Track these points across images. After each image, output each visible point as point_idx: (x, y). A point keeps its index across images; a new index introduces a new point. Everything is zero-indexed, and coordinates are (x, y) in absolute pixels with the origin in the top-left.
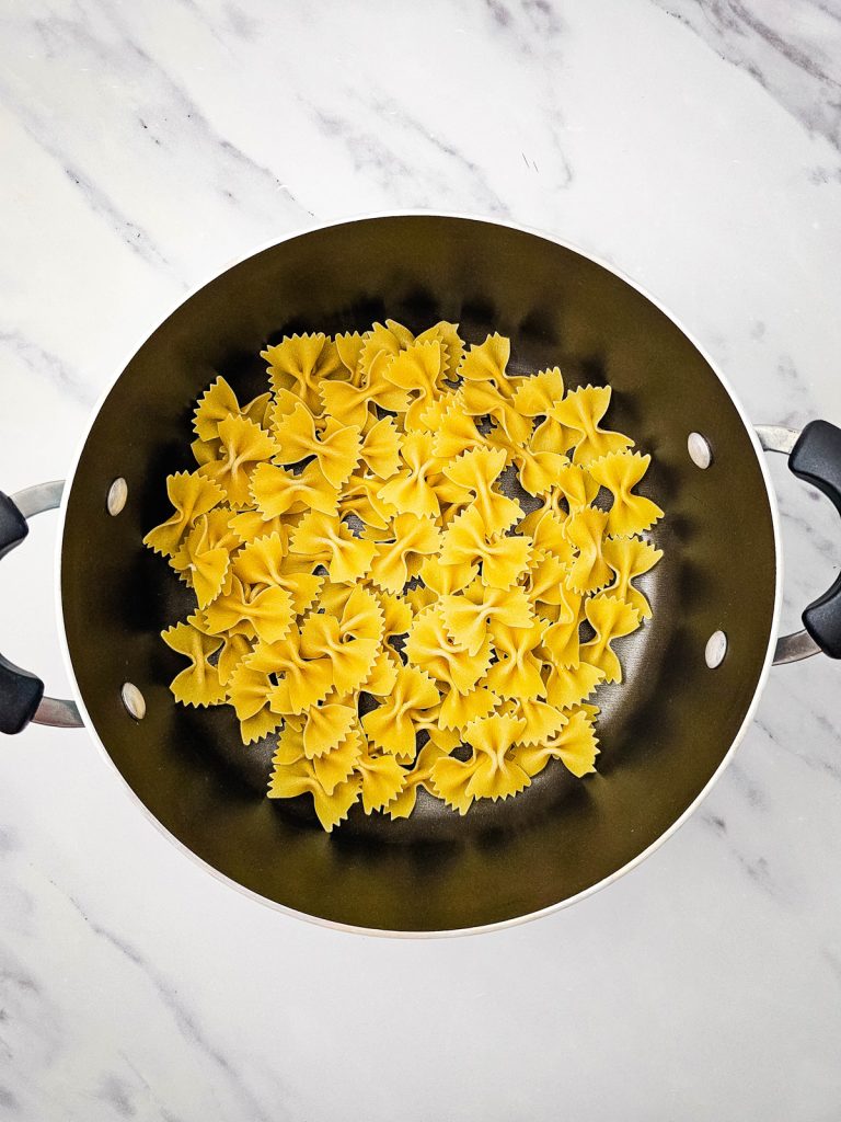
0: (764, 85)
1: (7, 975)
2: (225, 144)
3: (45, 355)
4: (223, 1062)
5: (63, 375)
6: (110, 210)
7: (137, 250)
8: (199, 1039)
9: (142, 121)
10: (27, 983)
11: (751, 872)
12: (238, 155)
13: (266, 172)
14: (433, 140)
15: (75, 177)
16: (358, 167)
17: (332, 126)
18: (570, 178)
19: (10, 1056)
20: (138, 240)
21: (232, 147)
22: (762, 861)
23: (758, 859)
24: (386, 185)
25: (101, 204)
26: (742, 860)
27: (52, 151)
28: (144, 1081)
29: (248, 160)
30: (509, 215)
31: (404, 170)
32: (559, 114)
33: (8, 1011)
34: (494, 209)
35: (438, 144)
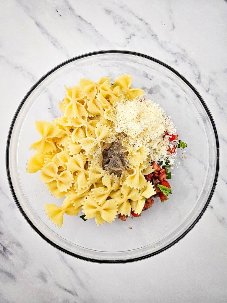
1: (13, 242)
2: (79, 17)
3: (28, 73)
4: (72, 269)
5: (33, 78)
6: (47, 34)
7: (54, 45)
8: (66, 262)
9: (56, 9)
10: (19, 245)
11: (220, 221)
12: (82, 19)
13: (90, 24)
14: (136, 16)
15: (38, 24)
16: (115, 23)
17: (109, 12)
18: (174, 28)
19: (14, 265)
20: (54, 42)
21: (81, 17)
22: (223, 218)
23: (222, 217)
24: (123, 28)
25: (45, 32)
26: (218, 218)
27: (33, 18)
28: (50, 273)
29: (85, 21)
30: (157, 37)
31: (128, 24)
32: (171, 10)
33: (14, 252)
34: (153, 35)
35: (138, 18)
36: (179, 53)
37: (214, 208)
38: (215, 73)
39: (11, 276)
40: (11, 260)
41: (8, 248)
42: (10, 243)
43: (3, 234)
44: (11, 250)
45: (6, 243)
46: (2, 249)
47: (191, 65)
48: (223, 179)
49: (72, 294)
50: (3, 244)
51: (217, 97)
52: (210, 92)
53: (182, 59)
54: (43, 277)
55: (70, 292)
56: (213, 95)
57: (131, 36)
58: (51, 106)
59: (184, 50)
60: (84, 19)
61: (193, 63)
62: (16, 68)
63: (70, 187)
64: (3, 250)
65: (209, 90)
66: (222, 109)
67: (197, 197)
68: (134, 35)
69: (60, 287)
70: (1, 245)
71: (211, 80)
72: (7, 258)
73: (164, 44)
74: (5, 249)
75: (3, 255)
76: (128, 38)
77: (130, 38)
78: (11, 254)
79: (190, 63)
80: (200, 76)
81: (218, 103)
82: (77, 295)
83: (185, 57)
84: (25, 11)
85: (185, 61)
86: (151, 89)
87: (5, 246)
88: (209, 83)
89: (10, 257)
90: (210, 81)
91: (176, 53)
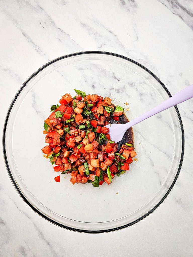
0: (182, 20)
2: (59, 29)
3: (15, 74)
4: (49, 244)
5: (19, 79)
6: (32, 42)
7: (38, 51)
8: (43, 238)
9: (40, 23)
10: (3, 223)
11: (178, 202)
12: (62, 31)
13: (68, 35)
14: (106, 29)
15: (24, 35)
16: (89, 34)
17: (84, 25)
18: (138, 39)
20: (38, 49)
21: (61, 29)
22: (180, 199)
24: (95, 39)
25: (30, 40)
26: (175, 199)
27: (20, 29)
28: (29, 248)
29: (64, 32)
30: (124, 46)
31: (100, 36)
32: (136, 24)
34: (120, 45)
35: (108, 30)
36: (142, 59)
38: (172, 76)
53: (145, 64)
54: (23, 252)
58: (34, 102)
59: (146, 57)
61: (154, 68)
62: (5, 70)
68: (104, 44)
71: (169, 82)
73: (130, 52)
76: (99, 47)
77: (102, 46)
84: (14, 23)
86: (118, 89)
91: (139, 60)
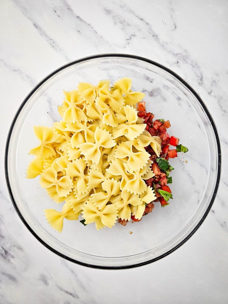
1: (14, 246)
2: (78, 17)
3: (27, 76)
4: (73, 272)
5: (32, 81)
6: (46, 35)
7: (53, 47)
8: (66, 265)
9: (55, 10)
10: (20, 248)
11: (222, 225)
12: (81, 20)
13: (89, 25)
15: (36, 26)
16: (115, 24)
17: (108, 12)
18: (176, 27)
19: (15, 268)
20: (53, 44)
21: (80, 18)
22: (225, 222)
23: (223, 222)
24: (123, 29)
25: (43, 34)
26: (219, 222)
27: (30, 19)
28: (51, 276)
29: (84, 21)
30: (158, 38)
31: (128, 25)
32: (173, 9)
33: (15, 256)
34: (153, 36)
35: (138, 17)
36: (181, 54)
37: (215, 212)
38: (217, 75)
39: (12, 278)
40: (12, 263)
41: (9, 252)
42: (11, 246)
43: (4, 237)
44: (12, 253)
45: (7, 246)
46: (3, 252)
47: (193, 66)
48: (224, 183)
49: (73, 296)
50: (4, 247)
51: (220, 99)
52: (212, 94)
53: (184, 60)
54: (44, 280)
55: (71, 294)
56: (215, 97)
57: (131, 37)
58: (51, 110)
59: (186, 51)
60: (83, 19)
61: (195, 64)
62: (15, 70)
63: (70, 192)
64: (4, 254)
65: (211, 92)
66: (225, 111)
67: (199, 202)
68: (134, 36)
69: (61, 289)
70: (3, 248)
71: (213, 81)
72: (9, 261)
73: (165, 45)
74: (6, 252)
75: (5, 258)
76: (128, 39)
77: (131, 39)
78: (13, 257)
79: (192, 65)
80: (202, 77)
81: (220, 106)
82: (78, 297)
83: (187, 58)
84: (22, 12)
85: (187, 63)
86: (151, 92)
87: (6, 250)
88: (212, 85)
89: (12, 260)
90: (213, 83)
91: (177, 54)
